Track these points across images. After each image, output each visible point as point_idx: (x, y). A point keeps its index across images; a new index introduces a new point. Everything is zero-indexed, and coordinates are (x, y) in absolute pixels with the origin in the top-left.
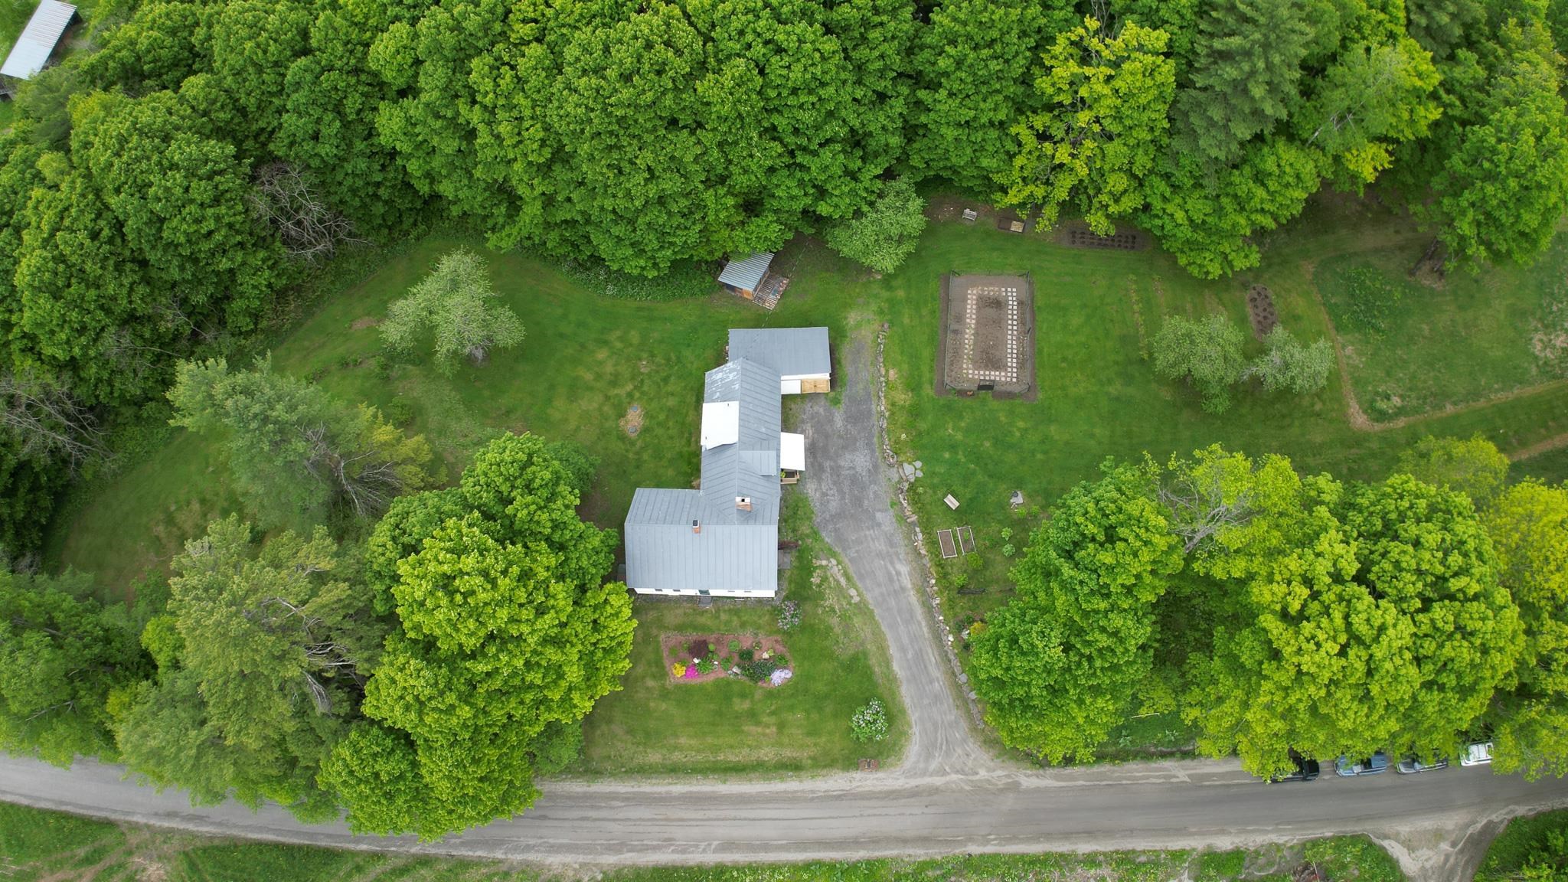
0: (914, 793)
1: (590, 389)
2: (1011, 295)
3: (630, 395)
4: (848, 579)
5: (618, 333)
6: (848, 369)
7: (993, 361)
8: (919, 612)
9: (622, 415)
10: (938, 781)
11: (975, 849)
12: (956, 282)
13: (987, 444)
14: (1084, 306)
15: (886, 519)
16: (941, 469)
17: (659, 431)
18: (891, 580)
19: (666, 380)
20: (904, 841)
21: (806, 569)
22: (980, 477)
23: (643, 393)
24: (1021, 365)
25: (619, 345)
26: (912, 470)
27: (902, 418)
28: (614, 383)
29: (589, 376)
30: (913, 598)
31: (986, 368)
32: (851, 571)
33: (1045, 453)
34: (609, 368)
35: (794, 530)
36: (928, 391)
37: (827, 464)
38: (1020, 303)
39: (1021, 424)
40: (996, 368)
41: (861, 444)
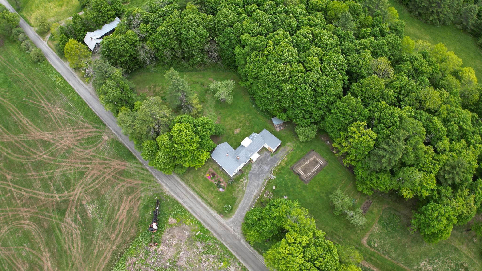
0: (224, 226)
1: (235, 120)
2: (321, 163)
3: (241, 126)
4: (246, 185)
5: (248, 114)
6: (279, 151)
7: (305, 170)
8: (252, 200)
9: (236, 128)
10: (229, 228)
11: (224, 244)
12: (313, 152)
13: (290, 184)
14: (332, 176)
15: (261, 181)
16: (278, 181)
17: (239, 136)
18: (252, 191)
19: (248, 129)
20: (215, 231)
21: (241, 177)
22: (283, 188)
23: (243, 128)
24: (310, 176)
25: (247, 117)
26: (273, 177)
27: (280, 167)
28: (240, 122)
29: (237, 118)
30: (253, 197)
31: (303, 172)
32: (248, 184)
33: (298, 194)
34: (241, 119)
35: (245, 170)
36: (289, 167)
37: (260, 164)
38: (321, 166)
39: (299, 186)
40: (305, 173)
41: (269, 166)
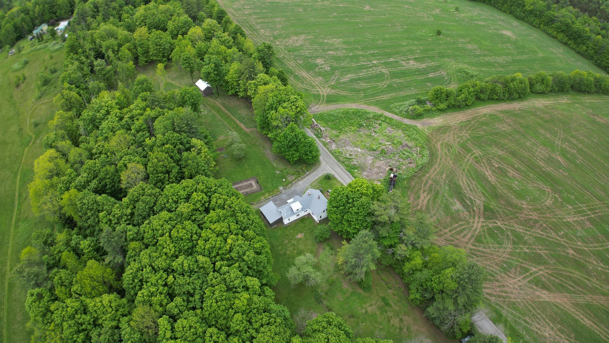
0: (334, 170)
1: (298, 249)
3: (295, 240)
5: (281, 252)
7: (251, 185)
8: (306, 179)
9: (300, 239)
10: (330, 168)
11: (336, 161)
13: (269, 180)
15: (293, 188)
16: (278, 184)
17: (300, 230)
18: (303, 183)
19: (287, 235)
20: (341, 168)
22: (276, 178)
23: (293, 238)
24: (249, 181)
25: (284, 250)
26: (281, 188)
27: (271, 193)
28: (294, 245)
29: (295, 251)
30: (304, 180)
31: (253, 185)
33: (266, 172)
34: (291, 248)
36: (263, 192)
38: (235, 185)
39: (262, 177)
40: (252, 184)
41: (280, 198)
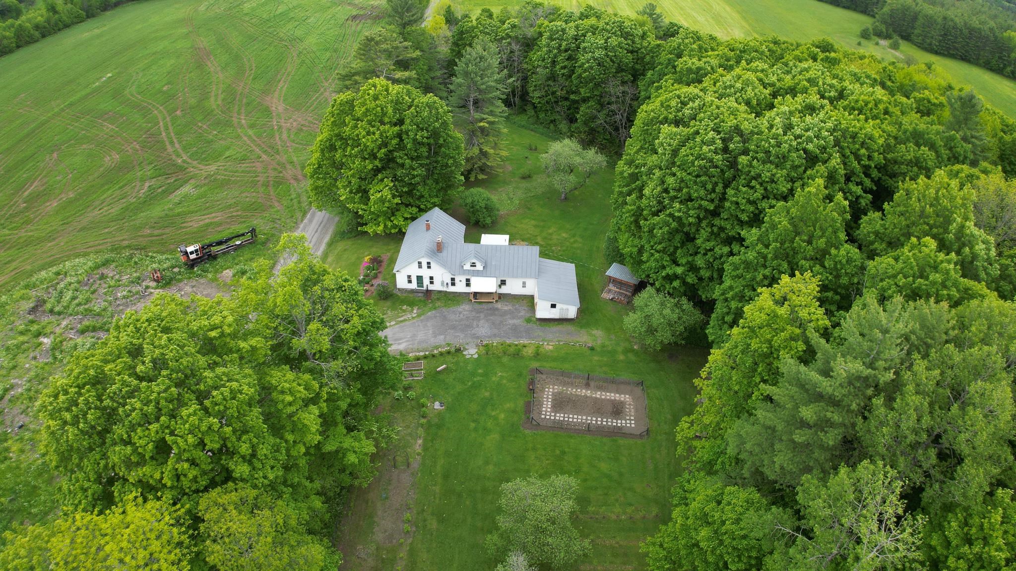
1: (542, 231)
2: (628, 422)
4: (401, 321)
5: (580, 240)
6: (555, 328)
7: (560, 404)
12: (638, 391)
13: (487, 394)
14: (621, 474)
15: (438, 340)
16: (470, 367)
18: (396, 340)
21: (411, 304)
22: (459, 388)
24: (554, 421)
25: (571, 240)
26: (472, 352)
27: (512, 349)
29: (550, 231)
31: (554, 400)
32: (407, 323)
33: (476, 429)
35: (438, 299)
36: (535, 365)
37: (482, 315)
38: (620, 428)
40: (553, 407)
41: (496, 331)
